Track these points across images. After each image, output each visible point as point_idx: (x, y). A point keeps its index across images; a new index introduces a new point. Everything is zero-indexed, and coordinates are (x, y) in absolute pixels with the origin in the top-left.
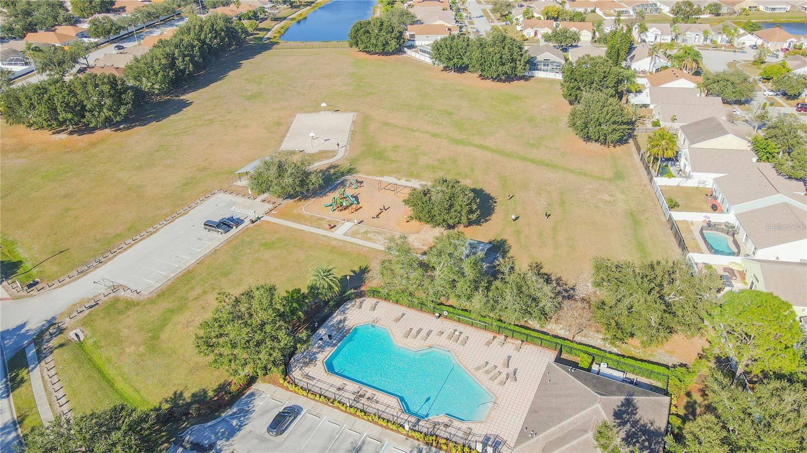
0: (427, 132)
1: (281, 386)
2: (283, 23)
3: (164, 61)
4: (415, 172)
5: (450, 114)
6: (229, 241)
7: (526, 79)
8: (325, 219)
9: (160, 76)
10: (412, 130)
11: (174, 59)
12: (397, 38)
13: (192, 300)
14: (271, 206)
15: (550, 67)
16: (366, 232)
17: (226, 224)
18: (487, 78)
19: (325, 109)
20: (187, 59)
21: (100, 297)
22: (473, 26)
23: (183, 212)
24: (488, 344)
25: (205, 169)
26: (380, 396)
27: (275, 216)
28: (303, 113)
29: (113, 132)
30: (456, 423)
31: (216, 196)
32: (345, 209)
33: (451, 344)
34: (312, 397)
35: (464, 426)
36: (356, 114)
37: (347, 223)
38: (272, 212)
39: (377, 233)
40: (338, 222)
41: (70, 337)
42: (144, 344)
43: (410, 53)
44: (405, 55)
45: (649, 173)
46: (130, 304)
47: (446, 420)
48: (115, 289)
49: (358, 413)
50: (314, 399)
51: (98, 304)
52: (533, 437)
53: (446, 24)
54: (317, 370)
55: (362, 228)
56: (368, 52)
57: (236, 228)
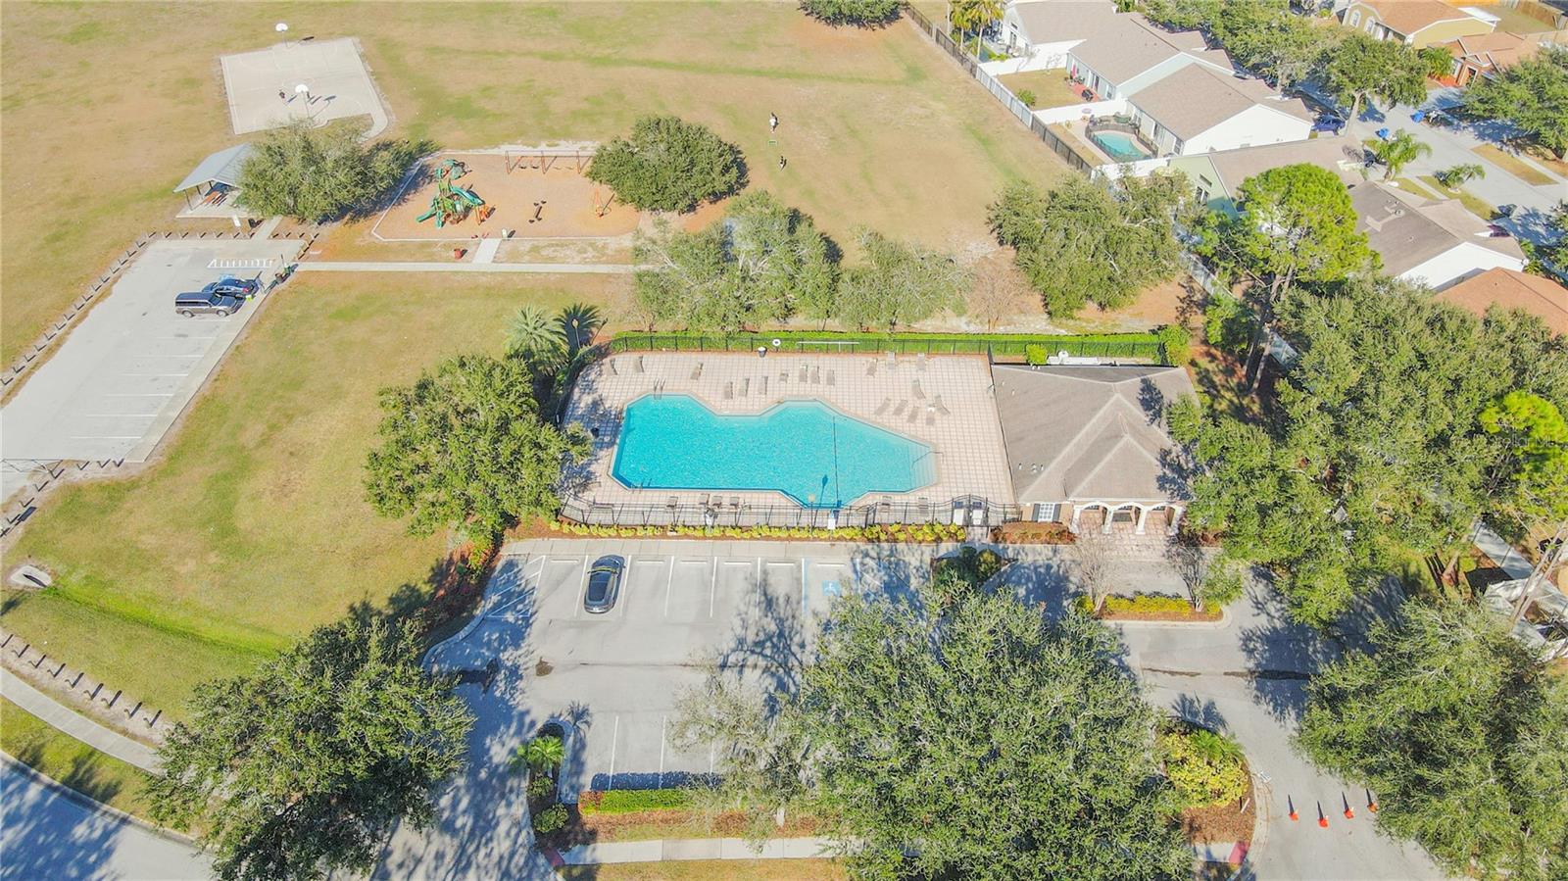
0: (530, 53)
1: (559, 534)
4: (556, 128)
6: (255, 324)
8: (436, 243)
10: (497, 54)
13: (258, 446)
14: (302, 242)
16: (535, 249)
17: (226, 295)
19: (286, 38)
21: (26, 494)
23: (97, 294)
24: (871, 371)
25: (76, 201)
26: (745, 497)
27: (321, 259)
28: (235, 53)
30: (897, 498)
31: (151, 248)
32: (465, 217)
33: (809, 389)
34: (630, 533)
35: (913, 498)
36: (356, 39)
37: (484, 242)
38: (311, 252)
39: (557, 245)
40: (466, 243)
41: (18, 585)
42: (212, 550)
45: (963, 60)
46: (117, 491)
47: (879, 498)
48: (55, 470)
49: (729, 532)
50: (635, 537)
51: (33, 509)
52: (1040, 472)
54: (606, 489)
55: (523, 244)
57: (253, 297)
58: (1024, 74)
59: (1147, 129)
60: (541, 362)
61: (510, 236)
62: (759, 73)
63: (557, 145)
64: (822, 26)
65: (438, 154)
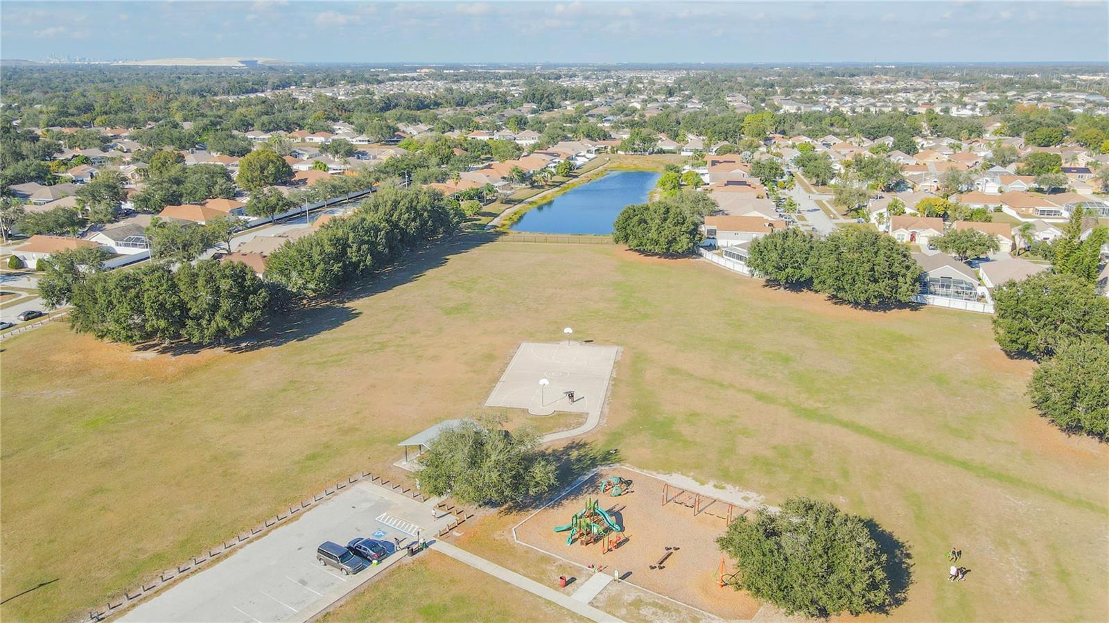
0: (748, 391)
2: (518, 207)
3: (328, 249)
4: (732, 469)
5: (787, 360)
7: (915, 307)
8: (554, 561)
9: (318, 270)
10: (721, 385)
11: (346, 246)
12: (690, 233)
15: (952, 290)
16: (638, 603)
17: (359, 554)
18: (841, 301)
19: (570, 338)
20: (365, 247)
22: (804, 223)
23: (290, 516)
25: (352, 430)
27: (458, 543)
28: (533, 342)
29: (227, 353)
31: (358, 486)
32: (595, 541)
36: (621, 349)
37: (598, 575)
38: (454, 533)
39: (661, 607)
40: (579, 570)
43: (709, 256)
44: (701, 259)
53: (766, 217)
55: (630, 592)
56: (643, 252)
57: (378, 564)
61: (623, 578)
62: (965, 465)
63: (723, 488)
64: (1055, 430)
65: (609, 473)
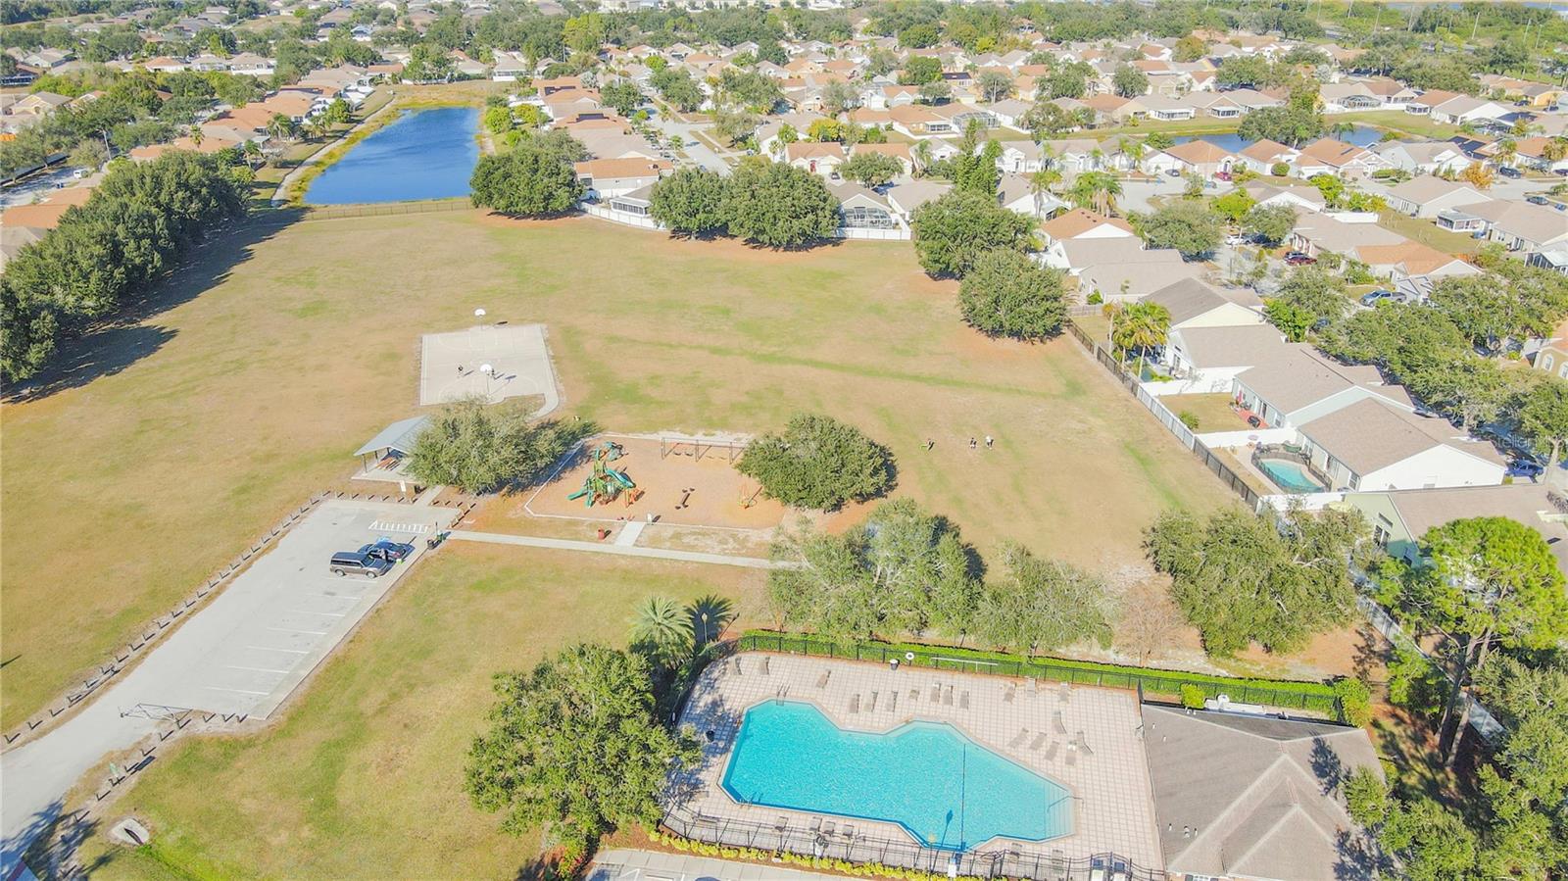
0: (700, 347)
1: (658, 846)
2: (300, 171)
3: (98, 250)
4: (715, 418)
5: (727, 312)
6: (397, 590)
7: (836, 242)
8: (583, 522)
9: (93, 279)
10: (671, 346)
11: (116, 245)
12: (568, 185)
13: (375, 715)
14: (459, 511)
15: (867, 219)
16: (677, 536)
17: (379, 557)
18: (762, 245)
19: (484, 322)
20: (146, 242)
21: (150, 742)
22: (687, 160)
23: (264, 546)
24: (1009, 697)
25: (269, 457)
26: (861, 827)
27: (471, 528)
28: (434, 332)
29: (10, 405)
30: (1028, 848)
31: (322, 506)
32: (615, 498)
33: (941, 710)
34: (733, 854)
35: (1046, 849)
36: (544, 326)
37: (629, 524)
38: (465, 521)
39: (699, 534)
41: (116, 839)
42: (308, 822)
43: (594, 210)
44: (586, 215)
45: (1124, 378)
46: (232, 748)
47: (1008, 845)
48: (182, 720)
49: (839, 866)
50: (737, 859)
51: (152, 758)
52: (1193, 837)
53: (648, 158)
54: (713, 801)
55: (666, 530)
56: (510, 215)
57: (403, 561)
58: (1187, 396)
59: (1320, 460)
60: (665, 655)
61: (654, 521)
62: (917, 378)
63: (713, 435)
64: (982, 336)
65: (600, 435)
